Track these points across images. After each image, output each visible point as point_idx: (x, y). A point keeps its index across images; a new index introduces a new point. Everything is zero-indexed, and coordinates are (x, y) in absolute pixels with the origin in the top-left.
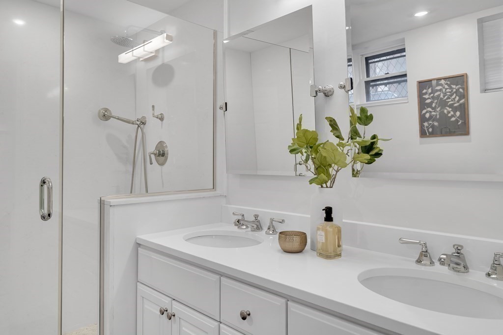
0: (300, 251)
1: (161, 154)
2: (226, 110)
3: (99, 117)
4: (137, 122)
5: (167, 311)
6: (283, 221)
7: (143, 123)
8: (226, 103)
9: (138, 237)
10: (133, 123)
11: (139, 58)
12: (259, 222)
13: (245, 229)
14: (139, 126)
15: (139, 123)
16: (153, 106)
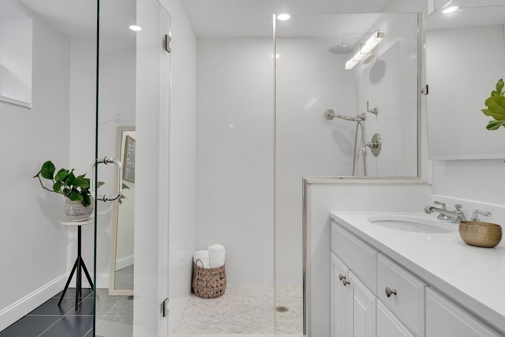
0: (491, 247)
1: (376, 147)
2: (427, 93)
3: (325, 117)
4: (357, 119)
5: (345, 278)
6: (489, 213)
7: (363, 119)
8: (427, 86)
9: (332, 212)
10: (353, 120)
11: (360, 61)
12: (462, 213)
13: (446, 219)
14: (359, 122)
15: (359, 119)
16: (368, 102)
